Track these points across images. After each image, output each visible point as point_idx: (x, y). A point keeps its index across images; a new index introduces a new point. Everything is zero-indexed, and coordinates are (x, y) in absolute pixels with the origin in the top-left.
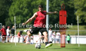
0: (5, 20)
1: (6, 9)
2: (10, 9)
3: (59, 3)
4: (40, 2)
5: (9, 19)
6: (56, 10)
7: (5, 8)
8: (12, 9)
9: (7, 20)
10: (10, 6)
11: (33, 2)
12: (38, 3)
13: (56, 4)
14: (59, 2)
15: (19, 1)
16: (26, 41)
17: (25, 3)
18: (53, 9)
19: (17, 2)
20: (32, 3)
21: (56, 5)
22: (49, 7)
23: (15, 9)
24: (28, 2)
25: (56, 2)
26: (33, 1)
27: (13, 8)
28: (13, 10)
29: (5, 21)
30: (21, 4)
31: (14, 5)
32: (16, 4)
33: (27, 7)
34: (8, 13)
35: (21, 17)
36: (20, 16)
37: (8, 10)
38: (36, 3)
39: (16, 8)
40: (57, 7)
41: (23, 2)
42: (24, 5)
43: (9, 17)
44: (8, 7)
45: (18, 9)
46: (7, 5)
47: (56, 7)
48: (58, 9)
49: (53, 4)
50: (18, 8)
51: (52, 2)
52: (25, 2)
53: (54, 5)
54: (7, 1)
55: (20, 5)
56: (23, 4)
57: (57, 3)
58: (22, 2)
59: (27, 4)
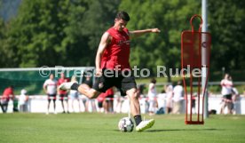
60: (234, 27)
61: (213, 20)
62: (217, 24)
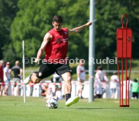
0: (2, 48)
1: (6, 26)
2: (12, 26)
3: (116, 12)
4: (76, 10)
5: (10, 46)
6: (110, 26)
7: (3, 23)
8: (18, 24)
9: (7, 48)
10: (12, 19)
11: (62, 10)
12: (72, 11)
13: (110, 14)
14: (115, 9)
15: (32, 8)
16: (45, 93)
17: (44, 13)
18: (103, 24)
19: (28, 10)
20: (59, 13)
21: (111, 17)
22: (95, 20)
23: (23, 24)
24: (50, 9)
25: (110, 10)
26: (61, 8)
27: (20, 22)
28: (18, 28)
29: (3, 50)
30: (35, 13)
31: (20, 16)
32: (26, 13)
33: (48, 22)
34: (8, 33)
35: (35, 42)
36: (33, 40)
37: (9, 27)
38: (68, 13)
39: (26, 23)
40: (113, 22)
41: (40, 10)
42: (43, 17)
43: (10, 41)
44: (8, 21)
45: (30, 24)
46: (7, 17)
47: (109, 20)
48: (114, 24)
49: (102, 14)
50: (30, 22)
51: (102, 11)
52: (43, 10)
53: (105, 17)
54: (6, 9)
55: (34, 17)
56: (40, 15)
57: (112, 12)
58: (38, 11)
59: (48, 14)
60: (117, 22)
61: (100, 16)
62: (103, 19)
